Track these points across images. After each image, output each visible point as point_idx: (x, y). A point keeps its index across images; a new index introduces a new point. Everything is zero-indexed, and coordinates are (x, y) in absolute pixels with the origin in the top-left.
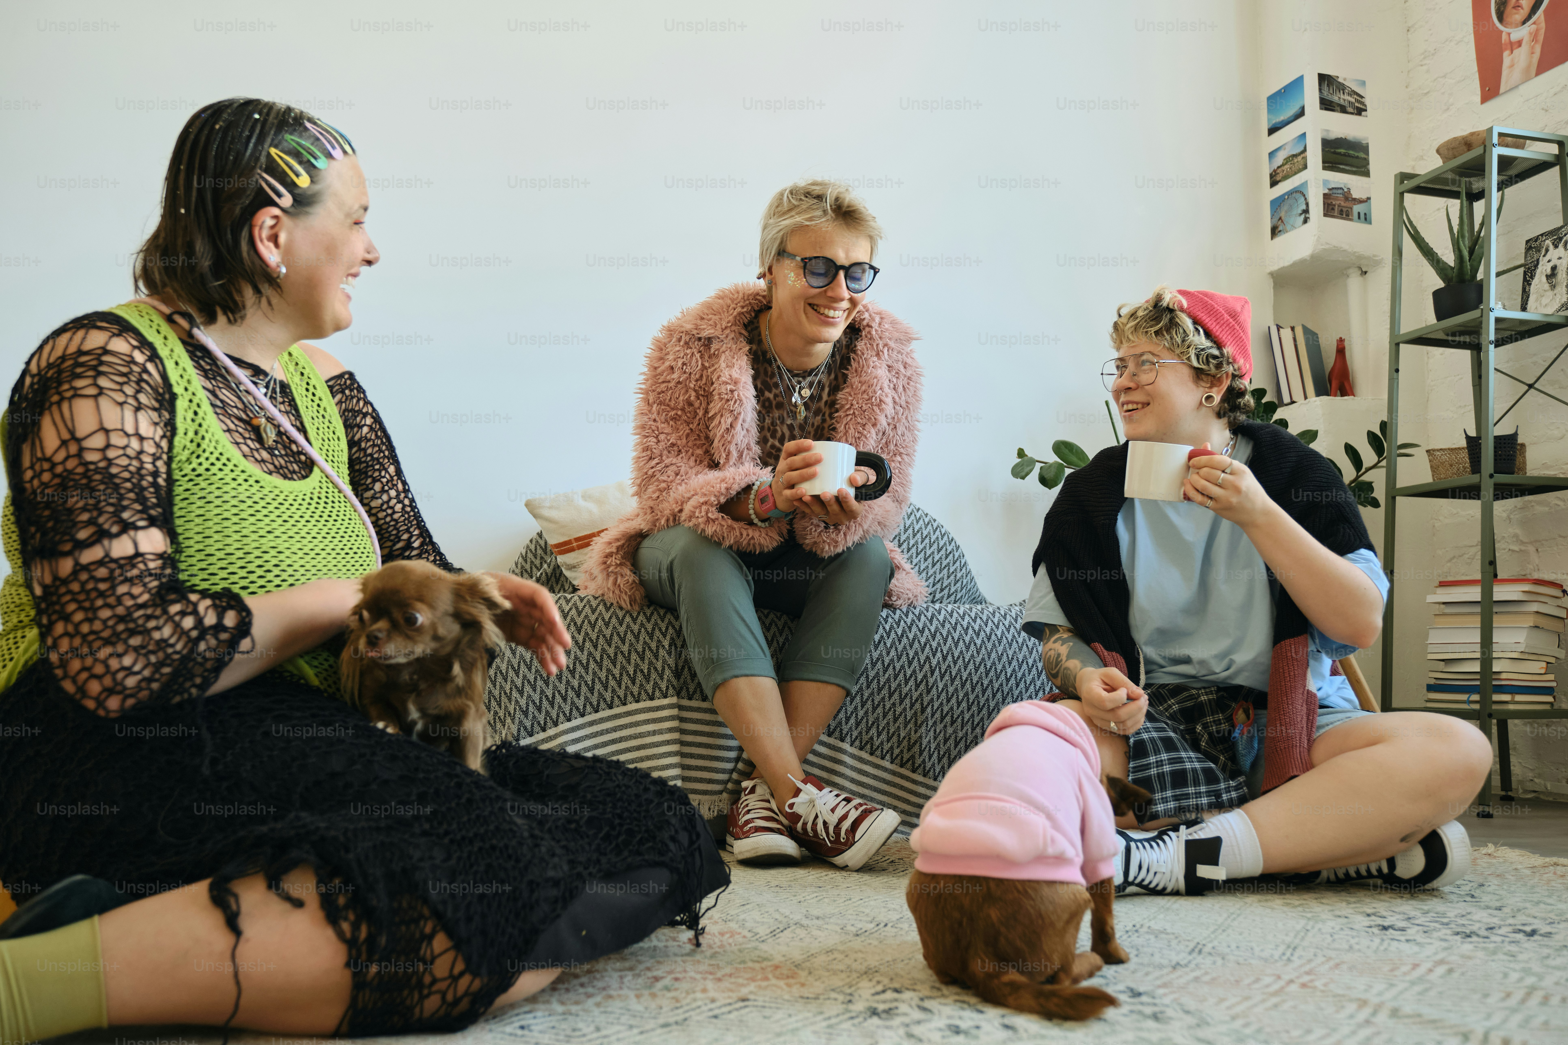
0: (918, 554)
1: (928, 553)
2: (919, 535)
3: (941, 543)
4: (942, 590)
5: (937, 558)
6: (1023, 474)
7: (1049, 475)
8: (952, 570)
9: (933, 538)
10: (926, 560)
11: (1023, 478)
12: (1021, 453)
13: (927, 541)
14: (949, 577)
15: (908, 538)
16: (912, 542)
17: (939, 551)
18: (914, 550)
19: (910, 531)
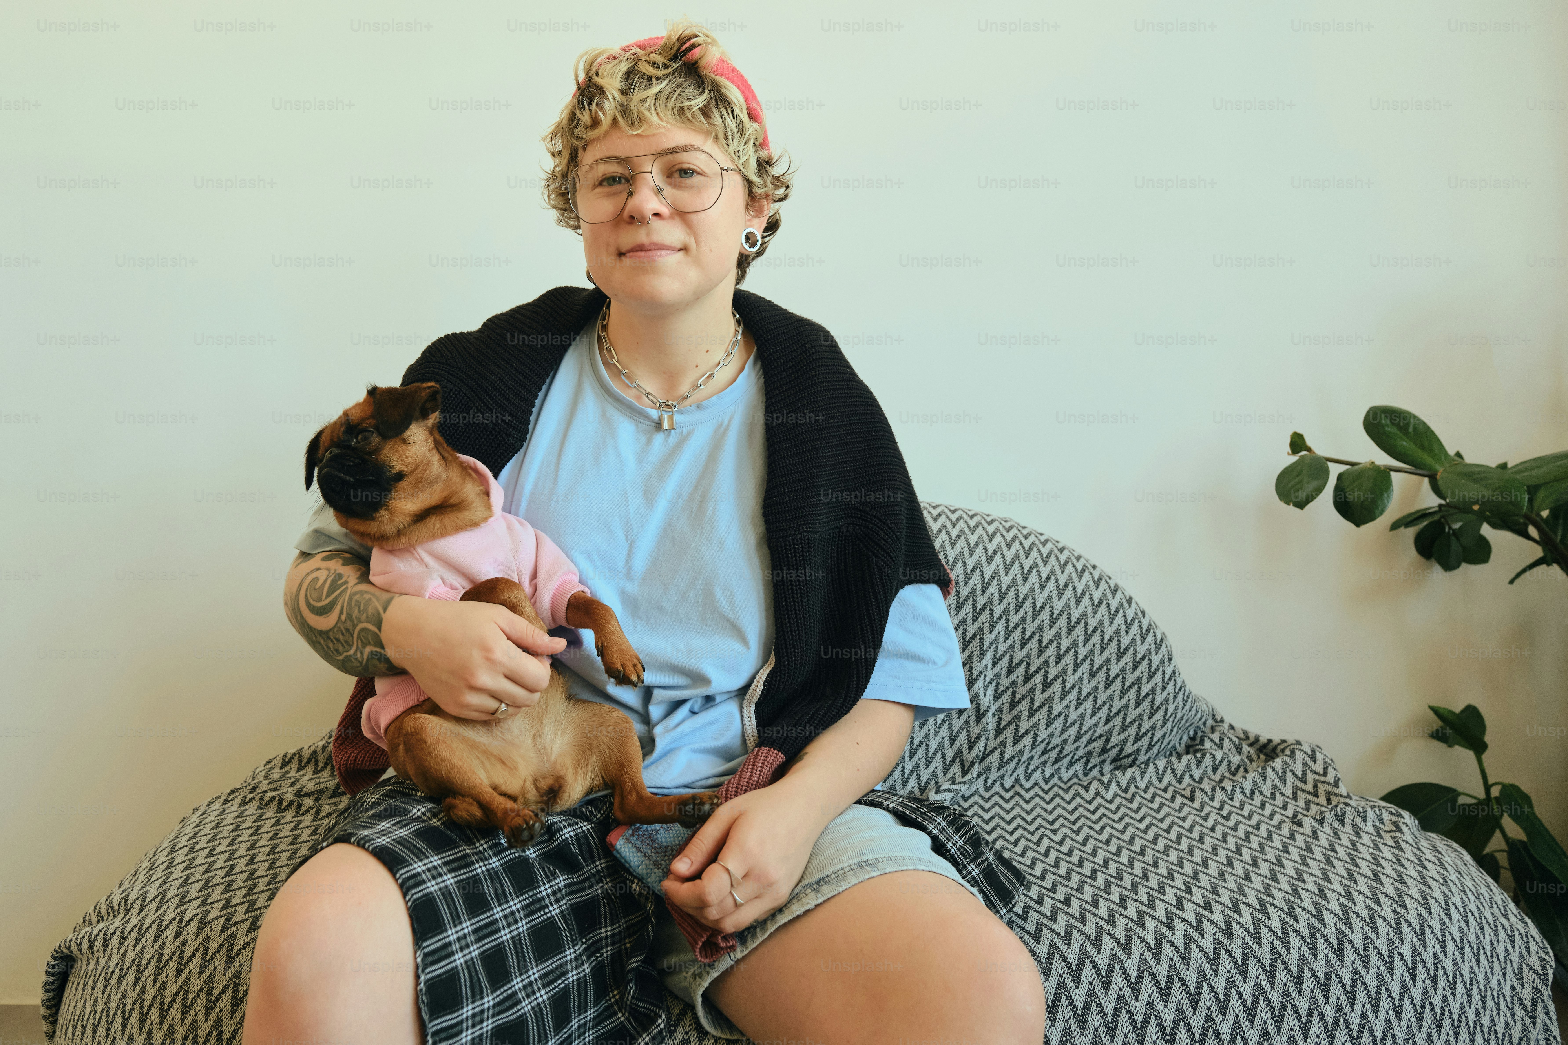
0: (1077, 666)
1: (1098, 661)
2: (1080, 629)
3: (1126, 641)
4: (1124, 728)
5: (1115, 669)
6: (1302, 495)
7: (1354, 496)
8: (1145, 690)
9: (1109, 631)
10: (1092, 675)
11: (1301, 505)
12: (1297, 443)
13: (1096, 638)
14: (1138, 705)
15: (1058, 635)
16: (1065, 643)
17: (1120, 655)
18: (1069, 659)
19: (1062, 622)
